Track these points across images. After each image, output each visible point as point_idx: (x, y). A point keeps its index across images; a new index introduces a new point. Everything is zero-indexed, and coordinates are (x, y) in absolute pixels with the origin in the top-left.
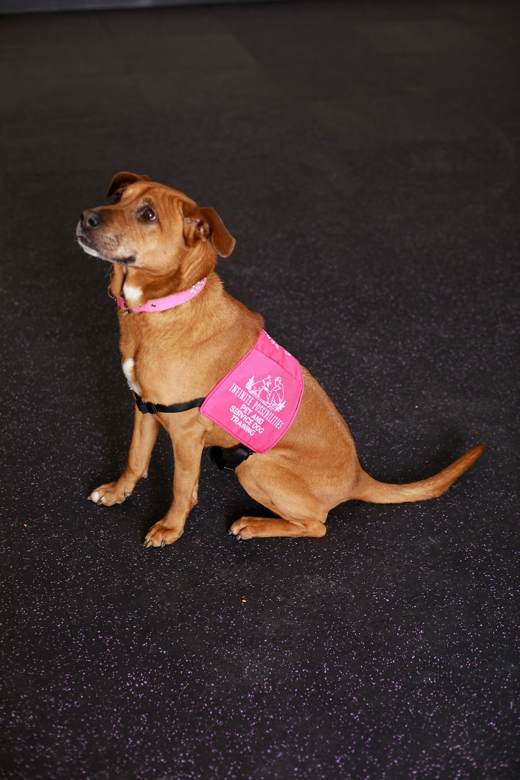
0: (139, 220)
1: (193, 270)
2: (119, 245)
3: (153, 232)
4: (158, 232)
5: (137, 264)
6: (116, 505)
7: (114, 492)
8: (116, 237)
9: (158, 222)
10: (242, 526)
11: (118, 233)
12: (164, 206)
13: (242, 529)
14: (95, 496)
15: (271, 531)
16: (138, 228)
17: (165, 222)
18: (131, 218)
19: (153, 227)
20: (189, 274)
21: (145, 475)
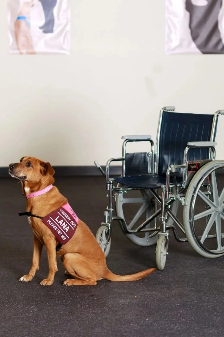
0: (27, 166)
1: (46, 181)
2: (20, 173)
3: (31, 169)
4: (33, 169)
5: (27, 179)
6: (29, 281)
7: (29, 276)
8: (19, 170)
9: (32, 167)
10: (68, 281)
11: (20, 169)
12: (34, 162)
13: (68, 282)
14: (22, 279)
15: (77, 283)
16: (26, 168)
17: (34, 166)
18: (24, 166)
19: (31, 168)
20: (45, 182)
21: (38, 268)
